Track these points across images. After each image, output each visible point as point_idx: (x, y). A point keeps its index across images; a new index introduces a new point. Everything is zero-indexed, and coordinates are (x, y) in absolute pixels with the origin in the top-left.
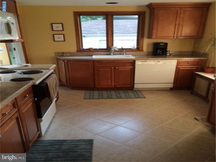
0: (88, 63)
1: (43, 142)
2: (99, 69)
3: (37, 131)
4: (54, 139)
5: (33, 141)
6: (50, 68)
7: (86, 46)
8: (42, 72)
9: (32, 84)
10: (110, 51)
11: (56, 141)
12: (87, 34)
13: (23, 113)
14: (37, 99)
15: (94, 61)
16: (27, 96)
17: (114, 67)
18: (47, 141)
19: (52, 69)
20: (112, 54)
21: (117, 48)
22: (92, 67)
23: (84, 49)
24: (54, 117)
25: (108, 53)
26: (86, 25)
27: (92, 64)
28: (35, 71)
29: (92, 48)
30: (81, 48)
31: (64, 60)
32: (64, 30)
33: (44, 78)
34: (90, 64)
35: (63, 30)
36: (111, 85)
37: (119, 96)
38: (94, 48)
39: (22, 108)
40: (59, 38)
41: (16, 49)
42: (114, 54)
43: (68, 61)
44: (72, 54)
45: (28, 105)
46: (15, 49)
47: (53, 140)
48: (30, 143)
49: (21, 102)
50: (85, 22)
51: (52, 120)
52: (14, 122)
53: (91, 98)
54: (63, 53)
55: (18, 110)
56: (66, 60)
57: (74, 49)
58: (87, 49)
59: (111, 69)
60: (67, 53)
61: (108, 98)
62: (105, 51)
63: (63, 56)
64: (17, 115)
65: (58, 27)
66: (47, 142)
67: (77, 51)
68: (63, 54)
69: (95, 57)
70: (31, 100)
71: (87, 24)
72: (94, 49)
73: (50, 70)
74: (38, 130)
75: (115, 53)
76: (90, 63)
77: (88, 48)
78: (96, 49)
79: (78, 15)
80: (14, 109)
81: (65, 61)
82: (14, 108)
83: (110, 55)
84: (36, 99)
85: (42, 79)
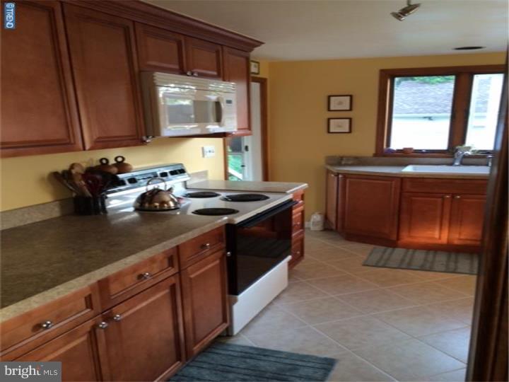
0: (390, 182)
1: (231, 349)
2: (413, 198)
3: (221, 321)
4: (255, 346)
5: (205, 340)
6: (288, 192)
7: (397, 143)
8: (267, 198)
9: (227, 222)
10: (453, 157)
11: (257, 349)
12: (438, 112)
13: (191, 279)
14: (232, 254)
15: (403, 179)
16: (208, 245)
17: (453, 194)
18: (239, 346)
19: (291, 193)
20: (457, 164)
21: (473, 149)
22: (398, 191)
23: (393, 151)
24: (277, 298)
25: (449, 160)
26: (440, 93)
27: (399, 184)
28: (254, 195)
29: (411, 149)
30: (385, 147)
31: (337, 175)
32: (354, 107)
33: (260, 212)
34: (393, 186)
35: (351, 110)
36: (440, 238)
37: (452, 265)
38: (416, 147)
39: (189, 269)
40: (339, 126)
41: (250, 148)
42: (462, 164)
43: (346, 176)
44: (360, 161)
45: (206, 265)
46: (247, 148)
47: (252, 348)
48: (195, 344)
49: (188, 258)
50: (440, 85)
51: (271, 303)
52: (163, 293)
53: (380, 264)
54: (342, 158)
55: (179, 273)
56: (342, 174)
57: (369, 150)
58: (399, 151)
59: (443, 198)
60: (349, 158)
61: (422, 268)
62: (443, 155)
63: (340, 164)
64: (173, 280)
65: (340, 103)
66: (238, 349)
67: (375, 155)
68: (339, 161)
69: (409, 169)
70: (219, 254)
71: (443, 91)
72: (416, 150)
73: (287, 194)
74: (225, 320)
75: (466, 160)
76: (393, 182)
77: (401, 147)
78: (421, 150)
79: (389, 76)
80: (170, 268)
81: (340, 176)
82: (169, 266)
83: (451, 164)
84: (229, 253)
85: (255, 214)
